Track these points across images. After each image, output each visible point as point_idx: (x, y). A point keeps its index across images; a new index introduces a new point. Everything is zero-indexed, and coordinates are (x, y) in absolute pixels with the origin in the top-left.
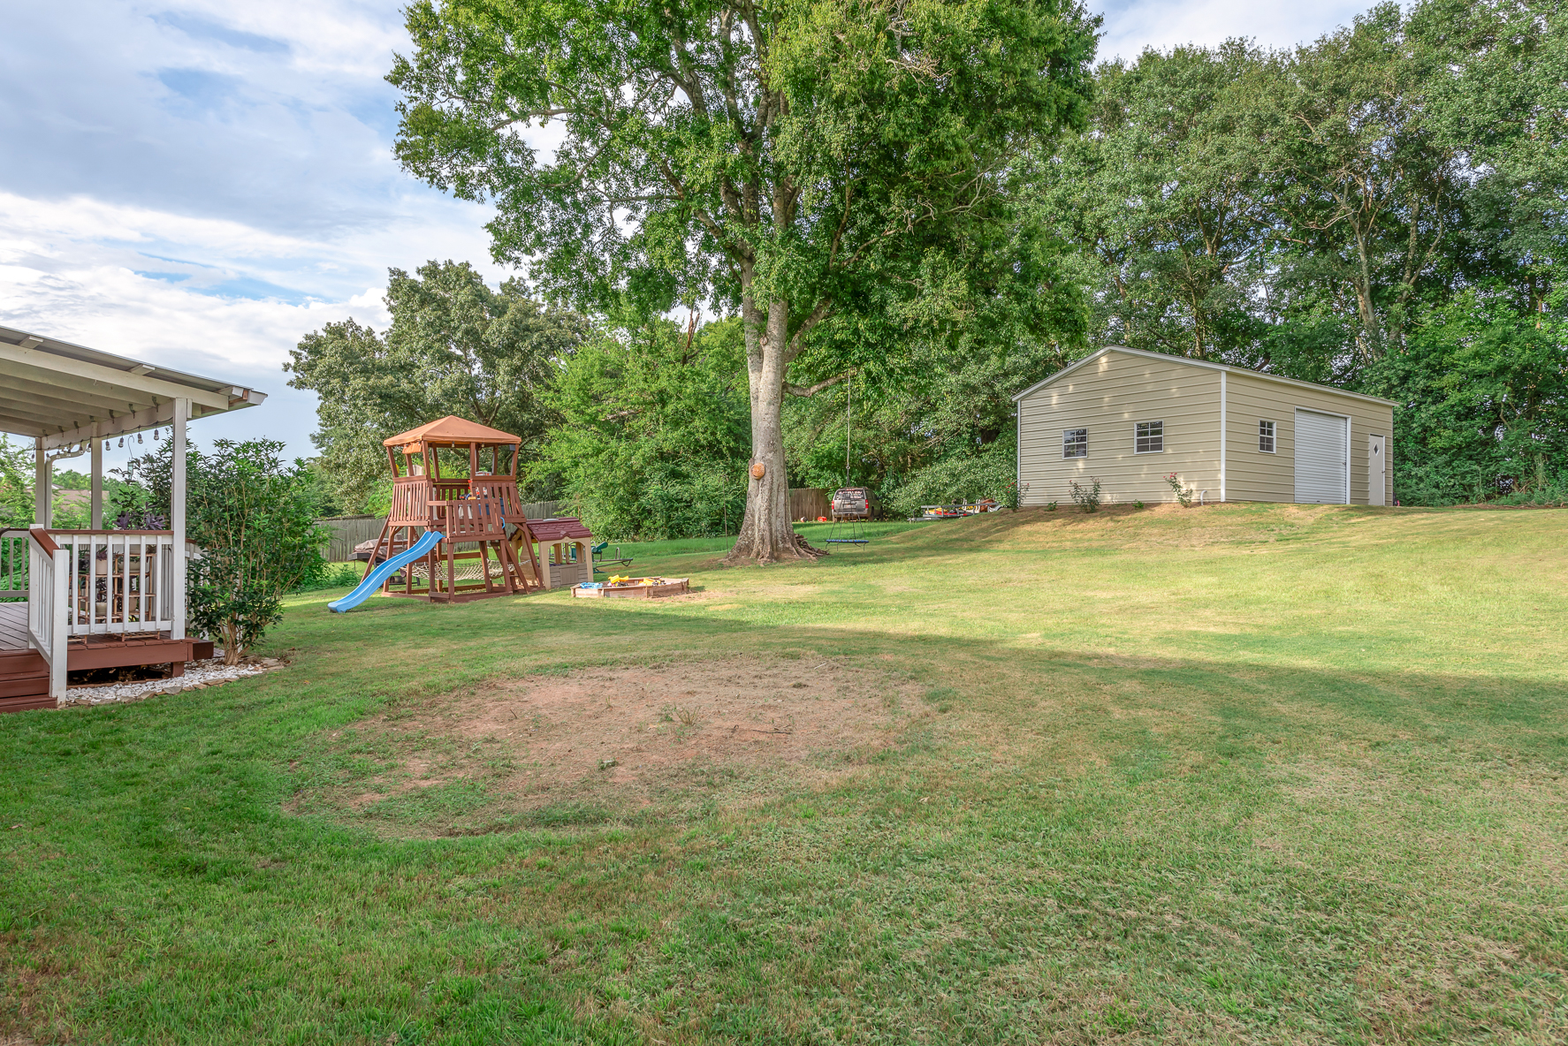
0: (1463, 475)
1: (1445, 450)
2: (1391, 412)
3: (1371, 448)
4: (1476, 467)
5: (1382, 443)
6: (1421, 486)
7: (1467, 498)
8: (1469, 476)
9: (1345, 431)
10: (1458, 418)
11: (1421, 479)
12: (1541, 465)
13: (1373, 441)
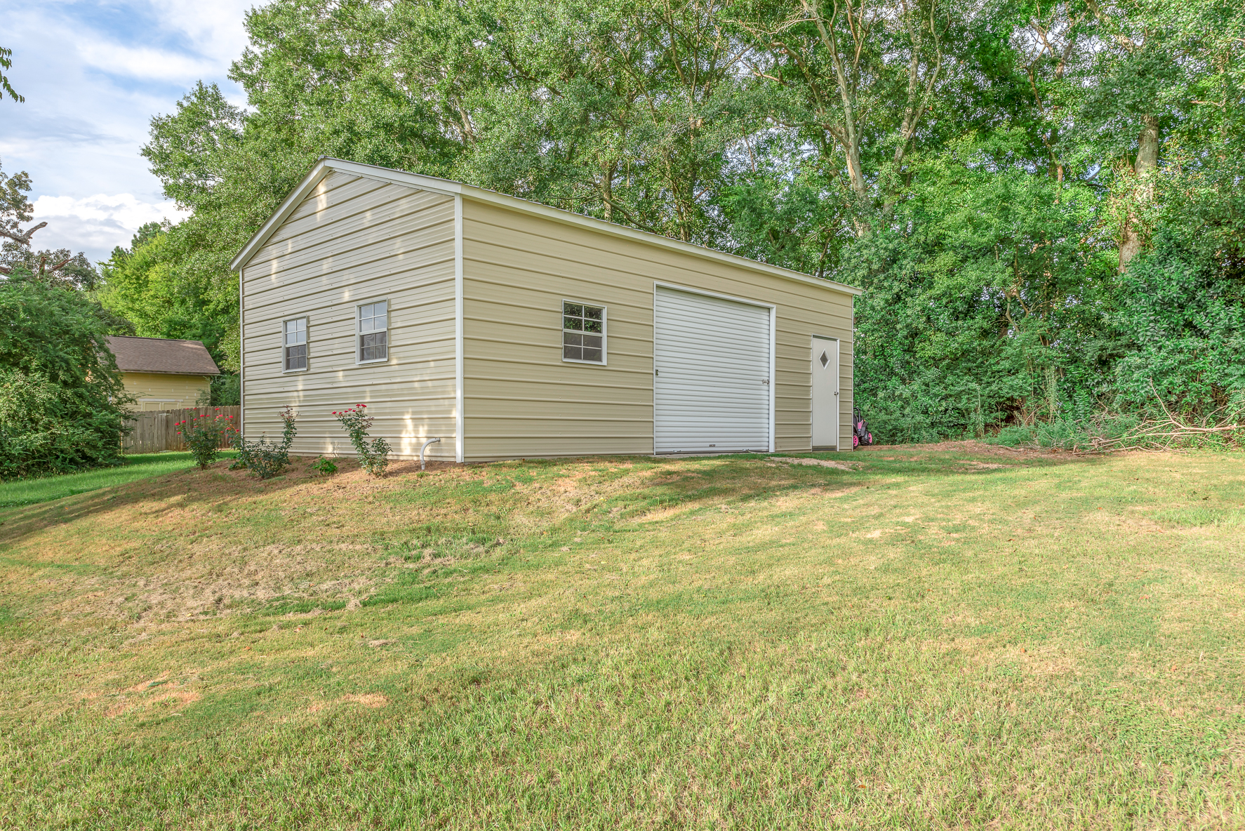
0: (958, 396)
1: (936, 361)
2: (851, 302)
3: (815, 356)
4: (974, 385)
5: (833, 349)
6: (907, 411)
7: (964, 427)
8: (964, 398)
9: (767, 328)
10: (956, 316)
11: (907, 402)
12: (1054, 383)
13: (818, 347)
